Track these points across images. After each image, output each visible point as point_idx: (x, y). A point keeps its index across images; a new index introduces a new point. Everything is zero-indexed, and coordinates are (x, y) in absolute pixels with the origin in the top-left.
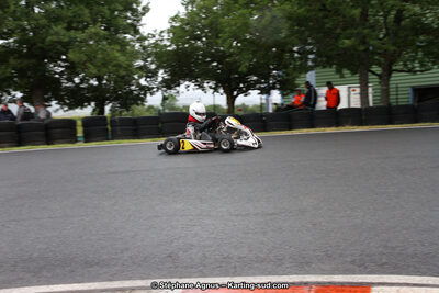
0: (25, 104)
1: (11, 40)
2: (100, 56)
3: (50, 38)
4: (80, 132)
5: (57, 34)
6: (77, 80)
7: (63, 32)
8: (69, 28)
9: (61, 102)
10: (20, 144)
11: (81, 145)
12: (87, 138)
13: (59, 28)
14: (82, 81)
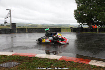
1: (86, 15)
2: (103, 18)
3: (93, 14)
4: (98, 30)
5: (95, 13)
6: (97, 21)
7: (96, 13)
8: (98, 12)
13: (96, 12)
14: (98, 21)
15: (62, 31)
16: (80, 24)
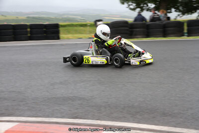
0: (156, 12)
9: (177, 9)
10: (148, 36)
11: (185, 38)
12: (190, 34)
15: (62, 36)
16: (132, 7)
